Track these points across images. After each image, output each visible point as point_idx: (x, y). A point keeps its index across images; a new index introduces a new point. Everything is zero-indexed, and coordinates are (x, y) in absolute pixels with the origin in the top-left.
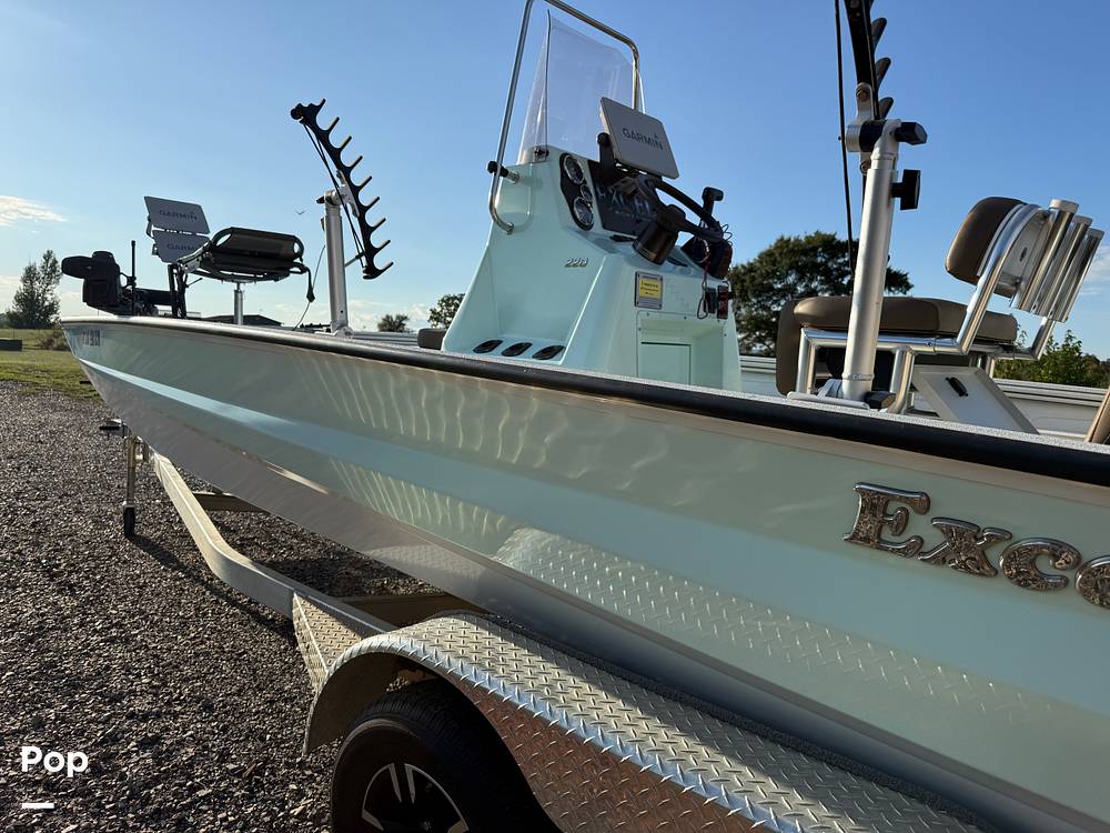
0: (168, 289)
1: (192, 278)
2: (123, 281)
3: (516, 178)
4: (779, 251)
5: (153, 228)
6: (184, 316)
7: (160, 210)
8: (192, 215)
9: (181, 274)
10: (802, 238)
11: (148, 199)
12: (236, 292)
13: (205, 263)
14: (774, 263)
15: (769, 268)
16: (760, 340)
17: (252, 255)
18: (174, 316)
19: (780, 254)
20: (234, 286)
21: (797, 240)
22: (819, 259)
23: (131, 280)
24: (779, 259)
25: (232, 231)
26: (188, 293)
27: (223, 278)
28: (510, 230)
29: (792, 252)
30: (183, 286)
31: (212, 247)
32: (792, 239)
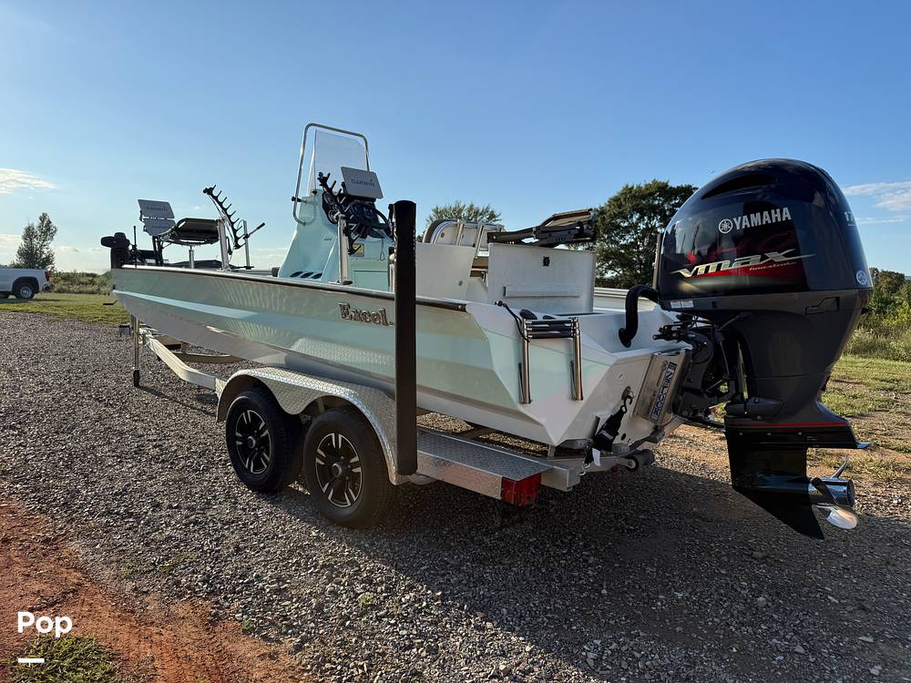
0: (152, 249)
1: (165, 244)
2: (130, 247)
3: (305, 202)
4: (624, 196)
5: (144, 217)
6: (162, 264)
7: (147, 207)
8: (164, 208)
9: (159, 242)
10: (643, 185)
11: (141, 202)
12: (190, 251)
13: (172, 237)
14: (620, 206)
15: (616, 211)
16: (610, 268)
17: (197, 231)
18: (157, 265)
19: (625, 199)
20: (189, 248)
21: (639, 187)
22: (656, 202)
23: (134, 246)
24: (623, 203)
25: (186, 220)
26: (164, 251)
27: (182, 244)
28: (304, 224)
29: (634, 197)
30: (161, 248)
31: (176, 229)
32: (635, 188)
